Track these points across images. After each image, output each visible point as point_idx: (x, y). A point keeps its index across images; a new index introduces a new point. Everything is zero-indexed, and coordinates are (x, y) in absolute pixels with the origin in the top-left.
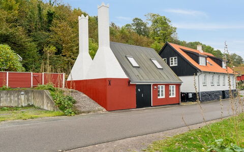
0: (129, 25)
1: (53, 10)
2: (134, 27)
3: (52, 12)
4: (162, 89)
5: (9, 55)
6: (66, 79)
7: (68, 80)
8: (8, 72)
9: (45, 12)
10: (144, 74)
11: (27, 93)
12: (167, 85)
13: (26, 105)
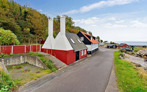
0: (55, 18)
1: (27, 10)
2: (57, 19)
3: (26, 11)
4: (83, 52)
5: (12, 37)
6: (41, 47)
7: (42, 48)
8: (12, 46)
9: (23, 11)
10: (77, 46)
11: (23, 56)
12: (84, 50)
13: (23, 62)
